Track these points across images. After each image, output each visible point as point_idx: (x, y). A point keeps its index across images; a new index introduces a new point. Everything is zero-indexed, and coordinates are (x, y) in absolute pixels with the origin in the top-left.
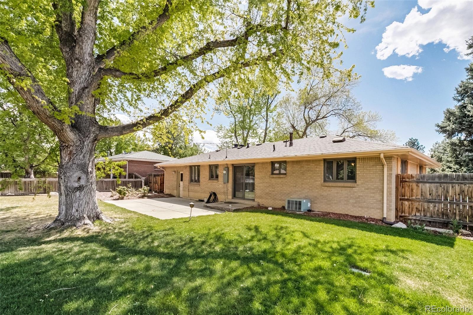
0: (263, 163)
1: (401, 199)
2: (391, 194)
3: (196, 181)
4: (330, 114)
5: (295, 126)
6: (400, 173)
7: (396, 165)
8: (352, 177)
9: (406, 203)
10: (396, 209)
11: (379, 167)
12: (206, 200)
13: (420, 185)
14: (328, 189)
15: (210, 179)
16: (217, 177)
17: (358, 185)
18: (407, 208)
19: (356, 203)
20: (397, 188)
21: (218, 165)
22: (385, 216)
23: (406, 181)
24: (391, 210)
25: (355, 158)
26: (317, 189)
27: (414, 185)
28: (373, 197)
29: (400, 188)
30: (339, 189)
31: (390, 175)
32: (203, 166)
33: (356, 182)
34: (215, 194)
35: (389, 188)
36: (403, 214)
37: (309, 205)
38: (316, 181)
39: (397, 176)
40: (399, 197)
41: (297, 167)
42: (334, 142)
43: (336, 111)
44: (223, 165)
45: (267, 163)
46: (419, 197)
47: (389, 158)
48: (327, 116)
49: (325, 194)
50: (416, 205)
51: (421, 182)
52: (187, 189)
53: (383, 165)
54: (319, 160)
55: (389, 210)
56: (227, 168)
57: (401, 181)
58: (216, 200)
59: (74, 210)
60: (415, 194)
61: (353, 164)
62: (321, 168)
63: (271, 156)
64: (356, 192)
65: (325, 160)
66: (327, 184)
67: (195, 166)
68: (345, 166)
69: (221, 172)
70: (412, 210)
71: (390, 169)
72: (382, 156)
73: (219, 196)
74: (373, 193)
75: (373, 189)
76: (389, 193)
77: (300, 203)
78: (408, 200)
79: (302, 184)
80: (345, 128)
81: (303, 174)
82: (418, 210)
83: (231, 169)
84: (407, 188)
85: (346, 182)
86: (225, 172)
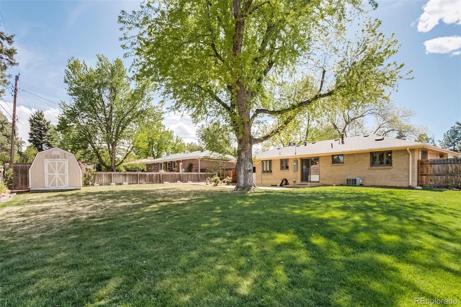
0: (325, 156)
1: (421, 175)
2: (414, 172)
3: (267, 172)
4: (367, 113)
5: (336, 124)
6: (420, 158)
7: (418, 154)
8: (389, 163)
9: (424, 177)
10: (418, 181)
11: (407, 156)
12: (279, 184)
13: (433, 166)
14: (374, 171)
15: (281, 169)
16: (287, 167)
17: (393, 167)
18: (424, 180)
19: (392, 178)
20: (418, 168)
21: (288, 159)
22: (410, 185)
23: (424, 164)
24: (414, 181)
25: (392, 151)
26: (366, 171)
27: (429, 166)
28: (403, 174)
29: (420, 169)
30: (381, 171)
31: (413, 161)
32: (275, 160)
33: (392, 166)
34: (286, 180)
35: (413, 168)
36: (422, 184)
37: (361, 181)
38: (365, 166)
39: (418, 161)
40: (420, 174)
41: (351, 158)
42: (376, 140)
43: (373, 111)
44: (293, 159)
45: (328, 156)
46: (432, 173)
47: (413, 150)
48: (364, 115)
49: (371, 174)
50: (430, 177)
51: (433, 164)
52: (260, 178)
53: (409, 155)
54: (367, 153)
55: (413, 181)
56: (296, 161)
57: (421, 164)
58: (287, 183)
59: (248, 181)
60: (429, 171)
61: (389, 155)
62: (368, 158)
63: (330, 152)
64: (391, 172)
65: (371, 153)
66: (372, 168)
67: (266, 161)
68: (385, 156)
69: (291, 164)
70: (428, 181)
71: (413, 157)
72: (408, 149)
73: (289, 181)
74: (403, 172)
75: (403, 169)
76: (413, 171)
77: (355, 180)
78: (425, 175)
79: (355, 169)
80: (381, 124)
81: (356, 162)
82: (431, 181)
83: (299, 161)
84: (424, 168)
85: (385, 166)
86: (295, 164)
